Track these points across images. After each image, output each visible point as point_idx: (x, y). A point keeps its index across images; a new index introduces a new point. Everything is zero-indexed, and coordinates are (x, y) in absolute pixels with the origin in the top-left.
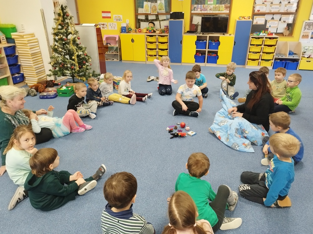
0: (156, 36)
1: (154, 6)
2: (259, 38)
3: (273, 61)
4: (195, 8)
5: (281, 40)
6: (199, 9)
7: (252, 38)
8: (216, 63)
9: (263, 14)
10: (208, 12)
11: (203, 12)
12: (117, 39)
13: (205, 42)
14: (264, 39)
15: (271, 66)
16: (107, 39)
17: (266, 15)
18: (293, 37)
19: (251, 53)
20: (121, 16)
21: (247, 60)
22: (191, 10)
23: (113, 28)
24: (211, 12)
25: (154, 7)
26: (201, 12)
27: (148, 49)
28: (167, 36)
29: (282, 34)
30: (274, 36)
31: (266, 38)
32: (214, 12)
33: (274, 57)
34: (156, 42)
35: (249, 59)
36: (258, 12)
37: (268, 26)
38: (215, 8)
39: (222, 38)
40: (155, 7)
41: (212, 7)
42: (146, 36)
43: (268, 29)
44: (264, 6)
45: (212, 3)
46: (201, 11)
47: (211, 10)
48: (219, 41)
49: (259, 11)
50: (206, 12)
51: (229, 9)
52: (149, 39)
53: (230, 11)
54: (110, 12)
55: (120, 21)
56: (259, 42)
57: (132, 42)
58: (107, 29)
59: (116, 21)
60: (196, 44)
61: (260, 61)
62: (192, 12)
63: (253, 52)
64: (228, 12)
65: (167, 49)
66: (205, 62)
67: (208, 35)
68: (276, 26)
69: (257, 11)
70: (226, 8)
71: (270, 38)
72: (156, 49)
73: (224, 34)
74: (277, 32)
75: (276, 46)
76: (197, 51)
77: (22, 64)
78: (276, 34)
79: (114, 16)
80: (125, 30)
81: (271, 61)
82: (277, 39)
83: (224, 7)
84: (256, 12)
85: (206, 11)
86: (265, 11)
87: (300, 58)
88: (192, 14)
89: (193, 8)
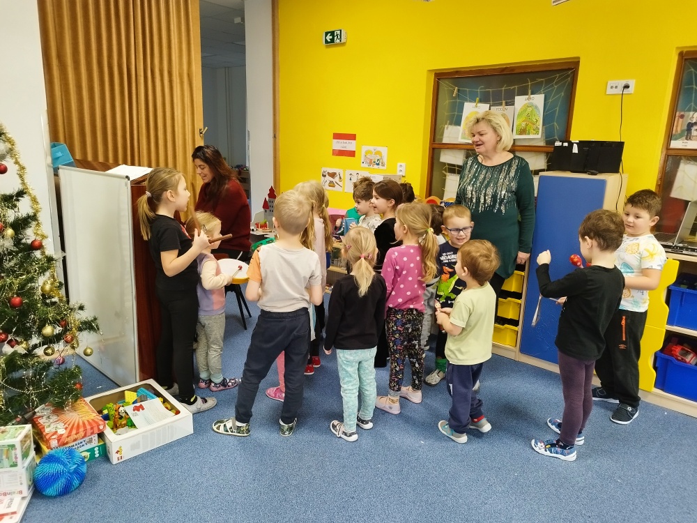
4: (694, 128)
20: (384, 151)
22: (670, 136)
54: (353, 137)
55: (380, 167)
58: (341, 189)
59: (366, 165)
60: (668, 302)
62: (675, 144)
79: (364, 149)
88: (671, 152)
89: (680, 125)
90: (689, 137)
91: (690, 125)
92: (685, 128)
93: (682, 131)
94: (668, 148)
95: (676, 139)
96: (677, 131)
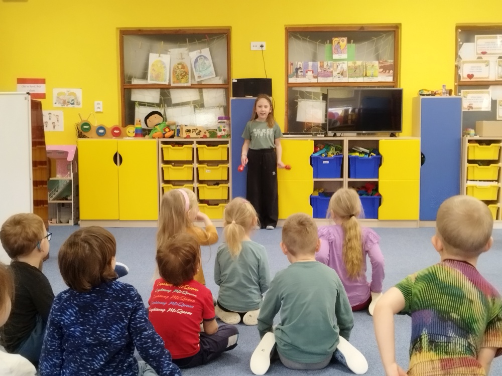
0: (191, 143)
1: (179, 64)
4: (299, 71)
6: (310, 73)
7: (470, 141)
8: (376, 216)
9: (483, 85)
10: (336, 80)
11: (321, 80)
12: (70, 158)
17: (491, 88)
20: (79, 93)
22: (287, 76)
24: (345, 80)
25: (180, 66)
26: (315, 81)
27: (168, 182)
28: (226, 142)
32: (351, 80)
34: (190, 162)
36: (469, 80)
38: (354, 71)
40: (183, 67)
41: (345, 66)
42: (161, 146)
44: (483, 65)
45: (345, 56)
46: (315, 77)
47: (342, 74)
48: (378, 154)
49: (470, 76)
50: (329, 80)
51: (391, 71)
52: (171, 152)
53: (396, 76)
54: (42, 81)
55: (75, 106)
56: (489, 153)
57: (116, 163)
59: (60, 106)
60: (311, 164)
62: (291, 80)
64: (390, 79)
67: (347, 138)
69: (465, 76)
70: (385, 68)
72: (191, 182)
79: (56, 92)
83: (378, 68)
84: (464, 78)
85: (329, 76)
86: (488, 78)
88: (290, 85)
89: (292, 70)
90: (297, 76)
91: (297, 69)
92: (295, 71)
93: (293, 73)
94: (288, 83)
95: (291, 77)
96: (290, 72)
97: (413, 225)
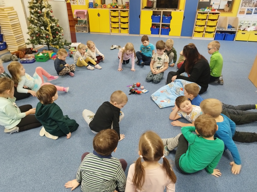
0: (118, 11)
2: (204, 13)
3: (215, 33)
5: (222, 15)
7: (198, 13)
8: (168, 34)
12: (86, 14)
13: (159, 17)
14: (208, 14)
15: (213, 37)
16: (77, 13)
18: (232, 13)
19: (197, 26)
21: (194, 32)
23: (82, 3)
27: (112, 22)
28: (128, 11)
29: (223, 10)
30: (216, 11)
31: (210, 13)
33: (216, 30)
34: (118, 17)
35: (195, 31)
37: (212, 3)
39: (174, 13)
42: (110, 11)
43: (212, 5)
48: (171, 16)
52: (113, 13)
56: (204, 17)
57: (98, 16)
58: (77, 4)
60: (152, 19)
61: (204, 33)
63: (199, 26)
65: (128, 23)
66: (159, 34)
67: (162, 11)
68: (219, 3)
71: (213, 14)
72: (118, 22)
73: (175, 10)
74: (220, 8)
75: (218, 21)
76: (153, 25)
77: (4, 34)
78: (218, 10)
80: (92, 5)
81: (213, 33)
82: (219, 14)
87: (237, 31)
97: (178, 38)
